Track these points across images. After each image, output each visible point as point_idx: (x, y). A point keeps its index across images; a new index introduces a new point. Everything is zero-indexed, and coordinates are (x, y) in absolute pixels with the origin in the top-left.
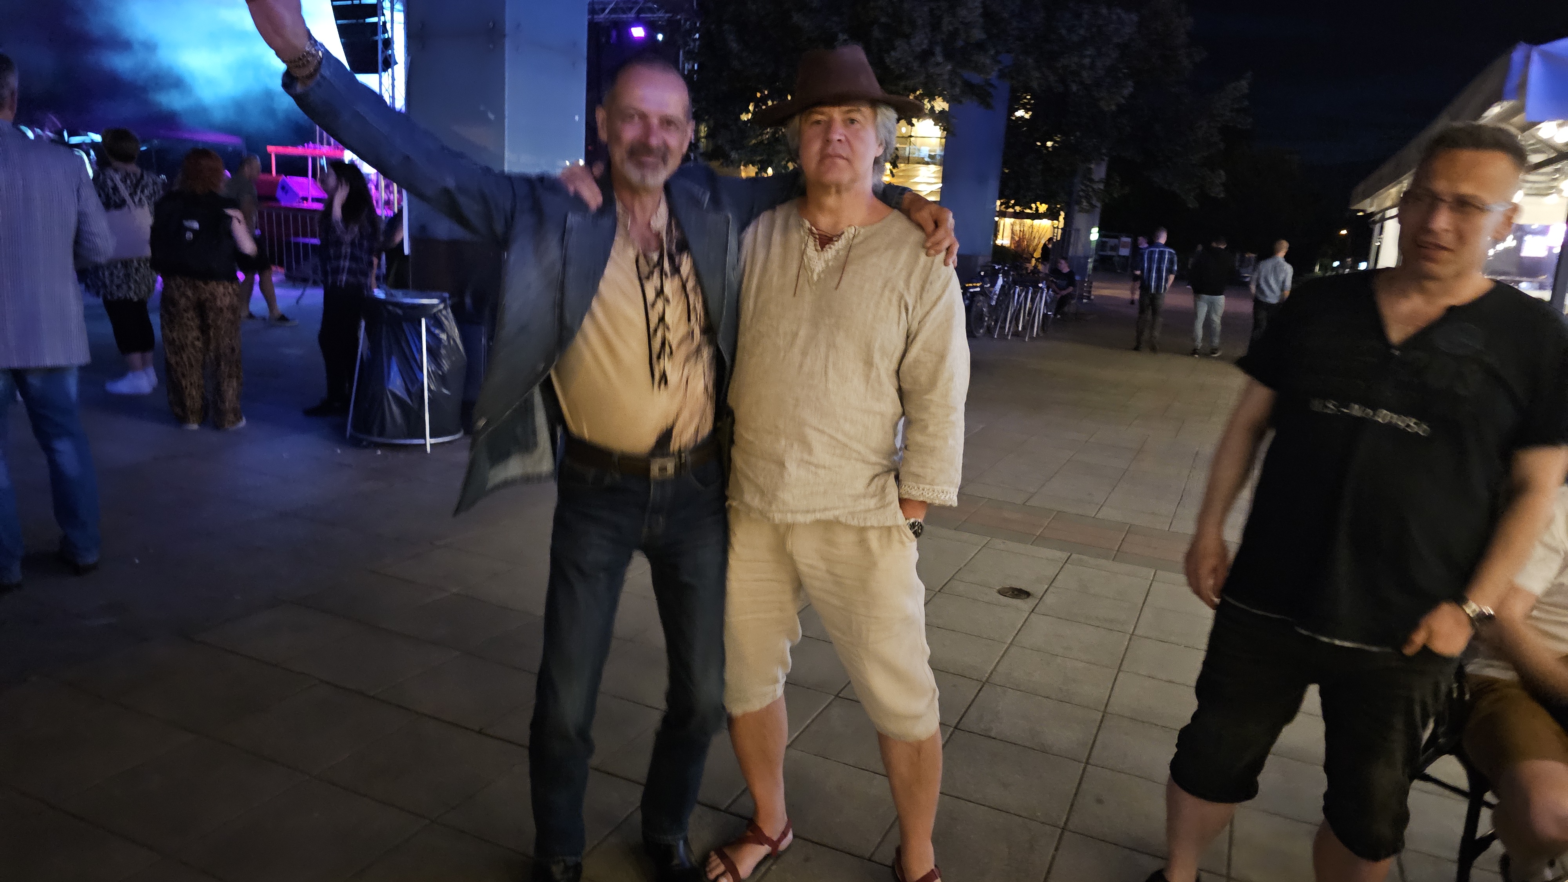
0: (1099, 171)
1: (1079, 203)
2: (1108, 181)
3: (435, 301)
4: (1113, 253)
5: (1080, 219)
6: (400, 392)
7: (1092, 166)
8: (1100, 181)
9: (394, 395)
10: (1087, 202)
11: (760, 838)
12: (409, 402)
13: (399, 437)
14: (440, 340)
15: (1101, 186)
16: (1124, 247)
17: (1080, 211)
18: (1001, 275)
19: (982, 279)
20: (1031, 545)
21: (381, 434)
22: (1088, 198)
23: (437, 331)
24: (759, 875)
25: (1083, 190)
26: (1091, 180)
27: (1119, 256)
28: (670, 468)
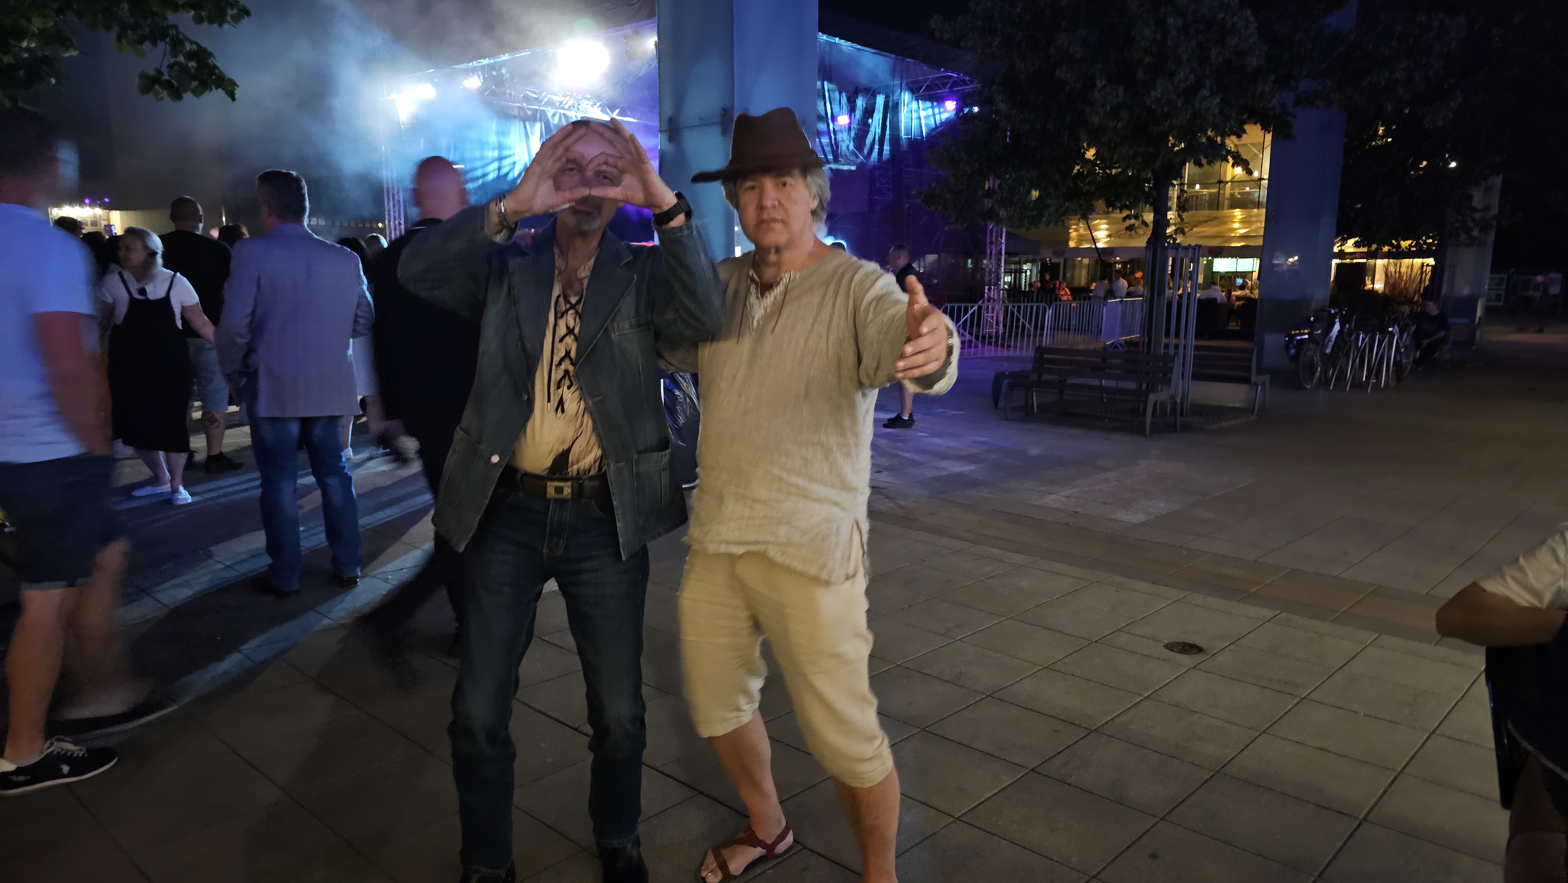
5: (1459, 254)
11: (752, 840)
17: (1458, 245)
18: (1337, 320)
19: (1311, 325)
20: (1237, 602)
24: (751, 875)
28: (567, 491)
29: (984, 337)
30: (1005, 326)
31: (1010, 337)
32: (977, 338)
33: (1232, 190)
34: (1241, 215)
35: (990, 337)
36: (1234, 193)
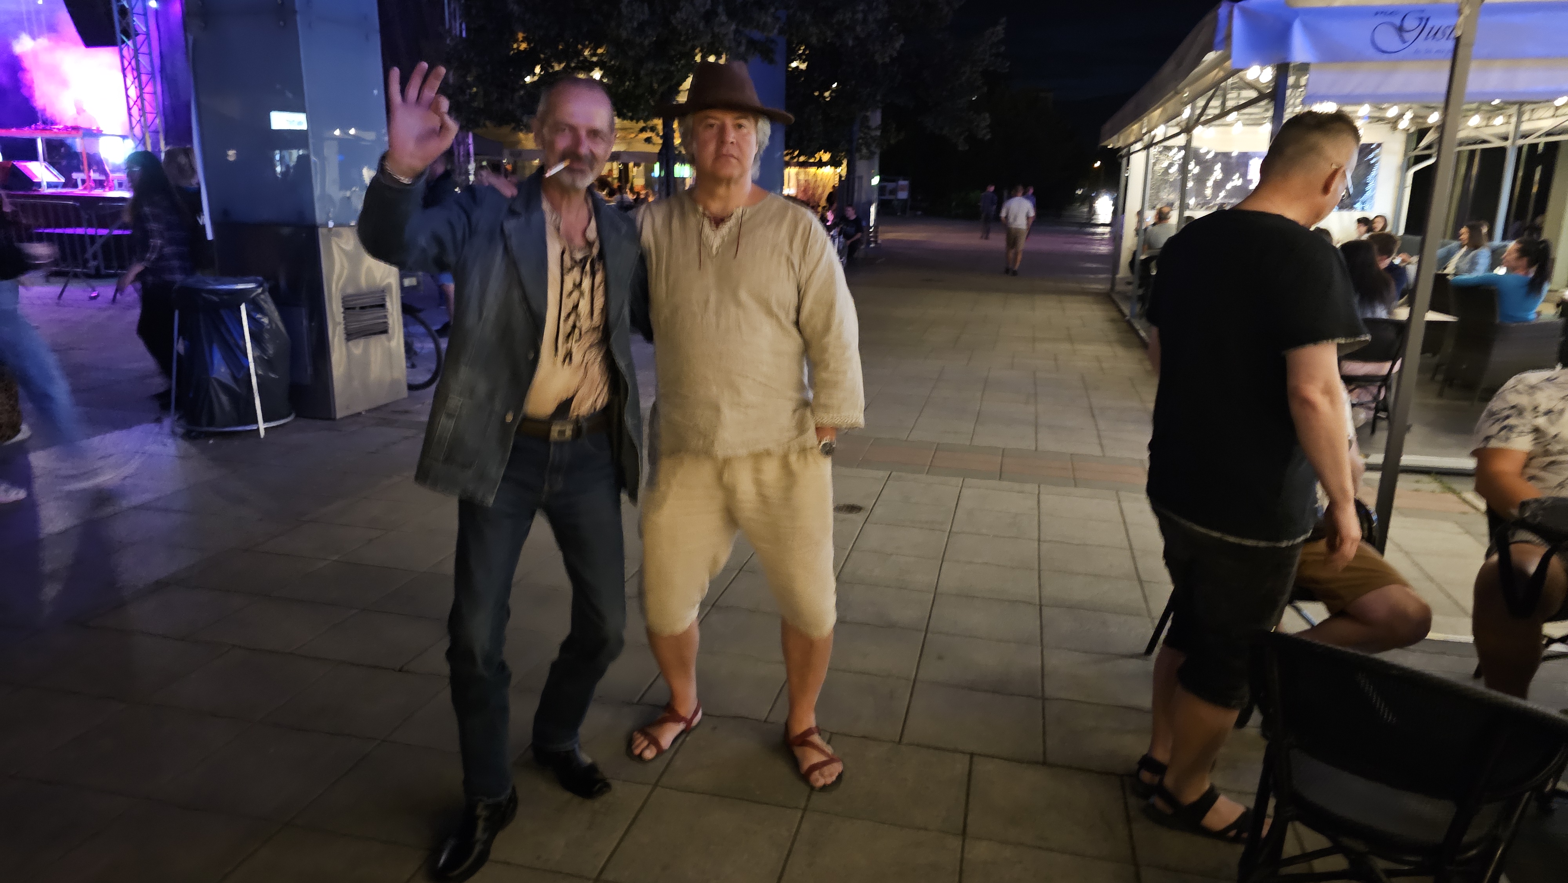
0: (876, 118)
1: (859, 150)
2: (884, 126)
3: (251, 286)
4: (892, 197)
5: (861, 166)
6: (227, 379)
7: (869, 114)
8: (876, 129)
9: (220, 383)
10: (867, 149)
11: (676, 718)
12: (237, 389)
13: (230, 426)
14: (262, 324)
15: (878, 133)
16: (902, 190)
17: (861, 158)
21: (211, 422)
22: (868, 146)
23: (259, 316)
25: (861, 138)
26: (869, 128)
27: (899, 200)
28: (569, 433)
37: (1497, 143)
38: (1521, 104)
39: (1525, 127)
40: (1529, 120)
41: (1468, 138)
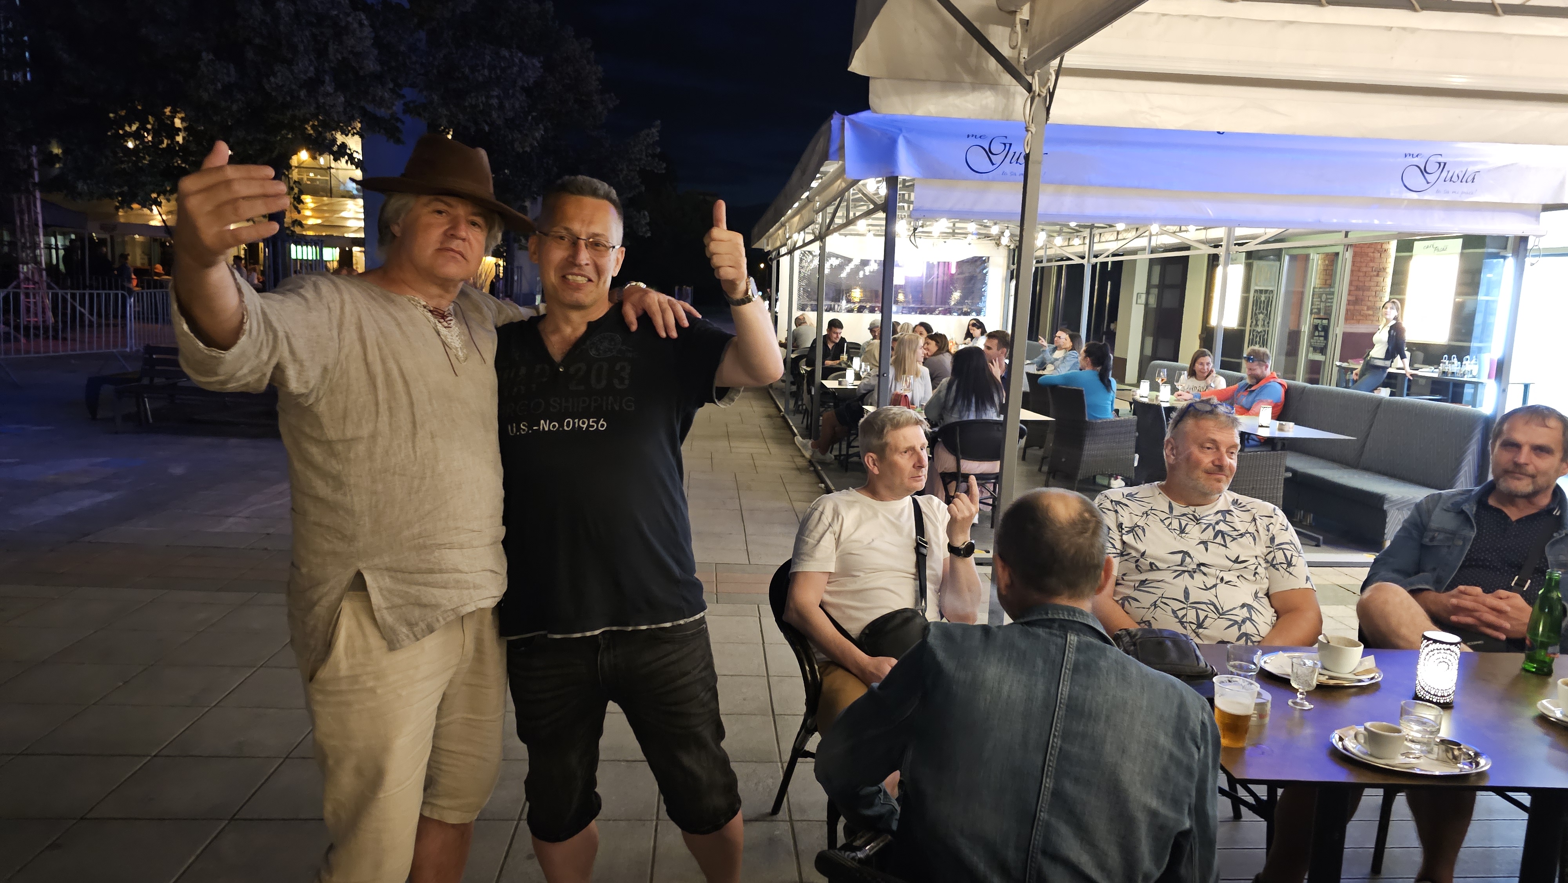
29: (27, 328)
30: (55, 315)
31: (64, 329)
32: (17, 328)
33: (299, 175)
34: (313, 202)
35: (36, 328)
36: (302, 178)
37: (1077, 261)
38: (1092, 227)
39: (1097, 247)
40: (1099, 242)
41: (1056, 255)
